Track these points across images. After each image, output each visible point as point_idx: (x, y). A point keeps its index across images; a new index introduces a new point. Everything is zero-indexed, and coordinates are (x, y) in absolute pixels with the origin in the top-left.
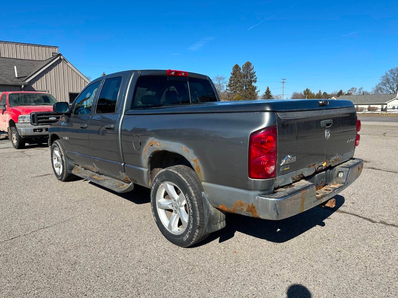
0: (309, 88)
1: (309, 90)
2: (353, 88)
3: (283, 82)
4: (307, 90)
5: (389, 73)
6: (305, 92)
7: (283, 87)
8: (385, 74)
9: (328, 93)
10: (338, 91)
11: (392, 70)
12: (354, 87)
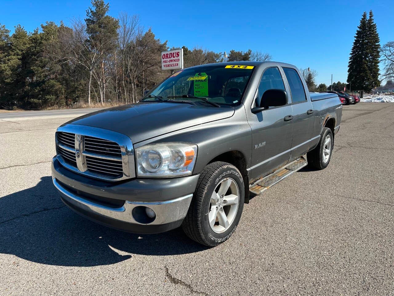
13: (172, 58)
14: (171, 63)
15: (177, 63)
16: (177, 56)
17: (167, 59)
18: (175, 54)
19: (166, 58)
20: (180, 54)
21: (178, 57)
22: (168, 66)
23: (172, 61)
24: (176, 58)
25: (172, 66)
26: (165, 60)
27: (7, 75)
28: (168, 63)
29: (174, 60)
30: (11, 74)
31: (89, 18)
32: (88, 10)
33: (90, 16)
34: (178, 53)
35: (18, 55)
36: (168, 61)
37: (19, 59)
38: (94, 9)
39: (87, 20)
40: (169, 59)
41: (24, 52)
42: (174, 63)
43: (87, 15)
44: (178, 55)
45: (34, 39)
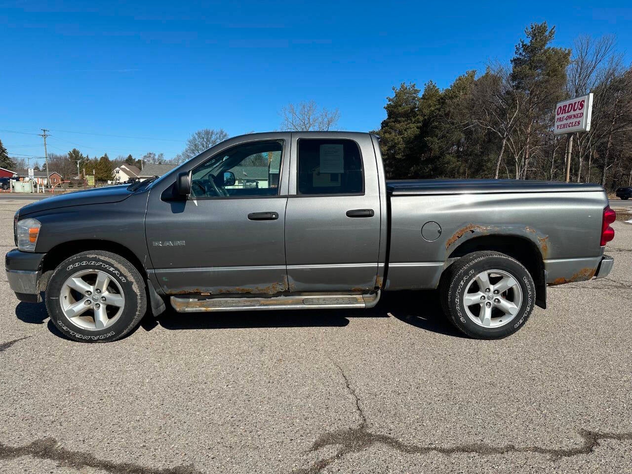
0: (77, 149)
1: (78, 152)
2: (150, 154)
3: (45, 136)
4: (74, 151)
5: (196, 136)
6: (70, 154)
7: (45, 144)
8: (191, 138)
9: (111, 158)
10: (126, 156)
11: (199, 133)
12: (151, 152)
13: (572, 113)
14: (569, 121)
15: (577, 120)
16: (580, 108)
17: (564, 115)
18: (577, 103)
19: (562, 113)
20: (585, 104)
21: (582, 108)
22: (564, 126)
23: (570, 117)
24: (578, 112)
25: (569, 126)
26: (561, 116)
27: (400, 149)
28: (565, 122)
29: (575, 116)
30: (404, 148)
31: (518, 56)
32: (519, 44)
33: (520, 54)
34: (583, 103)
35: (419, 122)
36: (565, 117)
37: (418, 128)
38: (527, 42)
39: (515, 60)
40: (565, 115)
41: (426, 117)
42: (574, 120)
43: (516, 53)
44: (582, 106)
45: (442, 99)
